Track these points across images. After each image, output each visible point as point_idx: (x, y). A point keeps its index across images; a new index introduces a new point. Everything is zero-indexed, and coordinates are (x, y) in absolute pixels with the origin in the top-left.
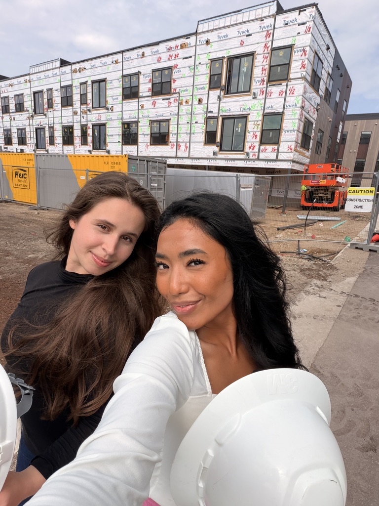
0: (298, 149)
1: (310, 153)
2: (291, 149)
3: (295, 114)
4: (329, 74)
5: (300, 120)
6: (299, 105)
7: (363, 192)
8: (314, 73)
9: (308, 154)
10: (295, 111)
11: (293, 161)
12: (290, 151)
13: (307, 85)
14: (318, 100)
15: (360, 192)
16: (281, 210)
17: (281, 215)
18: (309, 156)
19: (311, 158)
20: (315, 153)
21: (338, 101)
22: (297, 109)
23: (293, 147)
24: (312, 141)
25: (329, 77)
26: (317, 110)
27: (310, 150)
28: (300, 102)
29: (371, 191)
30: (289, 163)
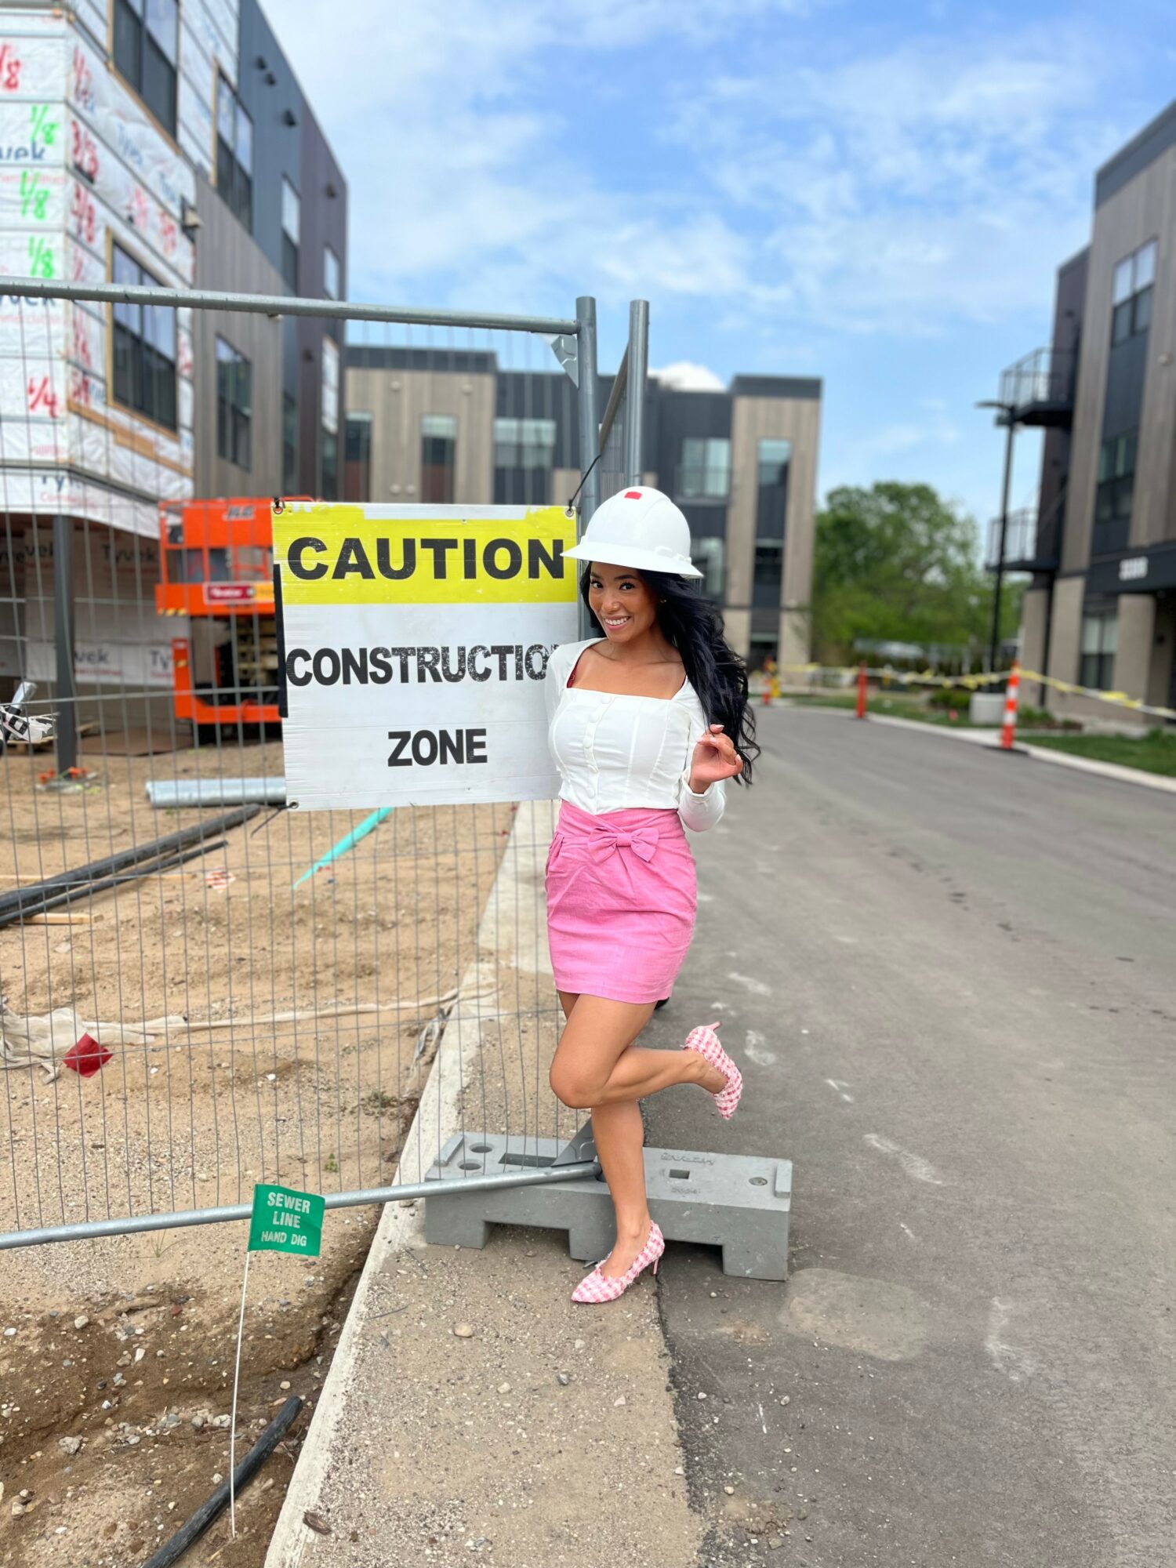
0: (97, 406)
1: (188, 451)
2: (52, 403)
3: (40, 203)
4: (222, 75)
5: (74, 237)
6: (58, 152)
7: (455, 559)
8: (125, 21)
9: (180, 449)
10: (40, 187)
11: (77, 474)
12: (42, 410)
13: (95, 64)
14: (185, 184)
15: (425, 558)
16: (51, 761)
17: (51, 790)
18: (188, 465)
19: (199, 474)
20: (222, 452)
21: (294, 234)
22: (47, 172)
23: (61, 389)
24: (185, 390)
25: (227, 93)
26: (188, 230)
27: (186, 435)
28: (63, 134)
29: (535, 546)
30: (52, 483)
